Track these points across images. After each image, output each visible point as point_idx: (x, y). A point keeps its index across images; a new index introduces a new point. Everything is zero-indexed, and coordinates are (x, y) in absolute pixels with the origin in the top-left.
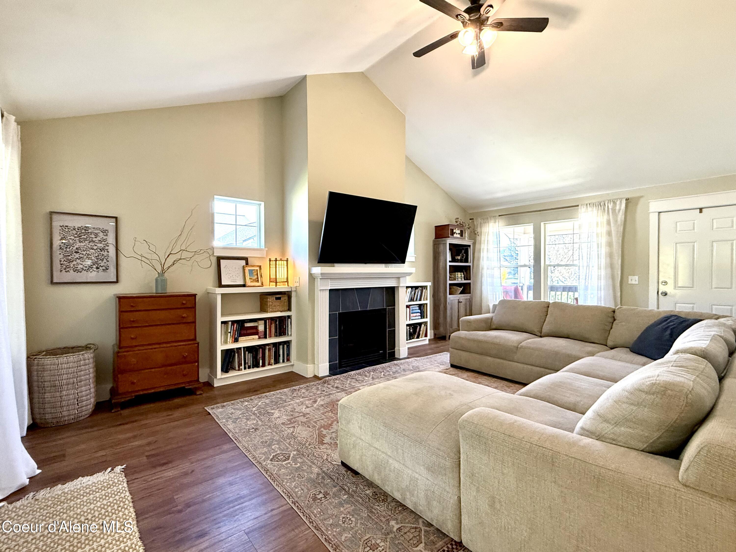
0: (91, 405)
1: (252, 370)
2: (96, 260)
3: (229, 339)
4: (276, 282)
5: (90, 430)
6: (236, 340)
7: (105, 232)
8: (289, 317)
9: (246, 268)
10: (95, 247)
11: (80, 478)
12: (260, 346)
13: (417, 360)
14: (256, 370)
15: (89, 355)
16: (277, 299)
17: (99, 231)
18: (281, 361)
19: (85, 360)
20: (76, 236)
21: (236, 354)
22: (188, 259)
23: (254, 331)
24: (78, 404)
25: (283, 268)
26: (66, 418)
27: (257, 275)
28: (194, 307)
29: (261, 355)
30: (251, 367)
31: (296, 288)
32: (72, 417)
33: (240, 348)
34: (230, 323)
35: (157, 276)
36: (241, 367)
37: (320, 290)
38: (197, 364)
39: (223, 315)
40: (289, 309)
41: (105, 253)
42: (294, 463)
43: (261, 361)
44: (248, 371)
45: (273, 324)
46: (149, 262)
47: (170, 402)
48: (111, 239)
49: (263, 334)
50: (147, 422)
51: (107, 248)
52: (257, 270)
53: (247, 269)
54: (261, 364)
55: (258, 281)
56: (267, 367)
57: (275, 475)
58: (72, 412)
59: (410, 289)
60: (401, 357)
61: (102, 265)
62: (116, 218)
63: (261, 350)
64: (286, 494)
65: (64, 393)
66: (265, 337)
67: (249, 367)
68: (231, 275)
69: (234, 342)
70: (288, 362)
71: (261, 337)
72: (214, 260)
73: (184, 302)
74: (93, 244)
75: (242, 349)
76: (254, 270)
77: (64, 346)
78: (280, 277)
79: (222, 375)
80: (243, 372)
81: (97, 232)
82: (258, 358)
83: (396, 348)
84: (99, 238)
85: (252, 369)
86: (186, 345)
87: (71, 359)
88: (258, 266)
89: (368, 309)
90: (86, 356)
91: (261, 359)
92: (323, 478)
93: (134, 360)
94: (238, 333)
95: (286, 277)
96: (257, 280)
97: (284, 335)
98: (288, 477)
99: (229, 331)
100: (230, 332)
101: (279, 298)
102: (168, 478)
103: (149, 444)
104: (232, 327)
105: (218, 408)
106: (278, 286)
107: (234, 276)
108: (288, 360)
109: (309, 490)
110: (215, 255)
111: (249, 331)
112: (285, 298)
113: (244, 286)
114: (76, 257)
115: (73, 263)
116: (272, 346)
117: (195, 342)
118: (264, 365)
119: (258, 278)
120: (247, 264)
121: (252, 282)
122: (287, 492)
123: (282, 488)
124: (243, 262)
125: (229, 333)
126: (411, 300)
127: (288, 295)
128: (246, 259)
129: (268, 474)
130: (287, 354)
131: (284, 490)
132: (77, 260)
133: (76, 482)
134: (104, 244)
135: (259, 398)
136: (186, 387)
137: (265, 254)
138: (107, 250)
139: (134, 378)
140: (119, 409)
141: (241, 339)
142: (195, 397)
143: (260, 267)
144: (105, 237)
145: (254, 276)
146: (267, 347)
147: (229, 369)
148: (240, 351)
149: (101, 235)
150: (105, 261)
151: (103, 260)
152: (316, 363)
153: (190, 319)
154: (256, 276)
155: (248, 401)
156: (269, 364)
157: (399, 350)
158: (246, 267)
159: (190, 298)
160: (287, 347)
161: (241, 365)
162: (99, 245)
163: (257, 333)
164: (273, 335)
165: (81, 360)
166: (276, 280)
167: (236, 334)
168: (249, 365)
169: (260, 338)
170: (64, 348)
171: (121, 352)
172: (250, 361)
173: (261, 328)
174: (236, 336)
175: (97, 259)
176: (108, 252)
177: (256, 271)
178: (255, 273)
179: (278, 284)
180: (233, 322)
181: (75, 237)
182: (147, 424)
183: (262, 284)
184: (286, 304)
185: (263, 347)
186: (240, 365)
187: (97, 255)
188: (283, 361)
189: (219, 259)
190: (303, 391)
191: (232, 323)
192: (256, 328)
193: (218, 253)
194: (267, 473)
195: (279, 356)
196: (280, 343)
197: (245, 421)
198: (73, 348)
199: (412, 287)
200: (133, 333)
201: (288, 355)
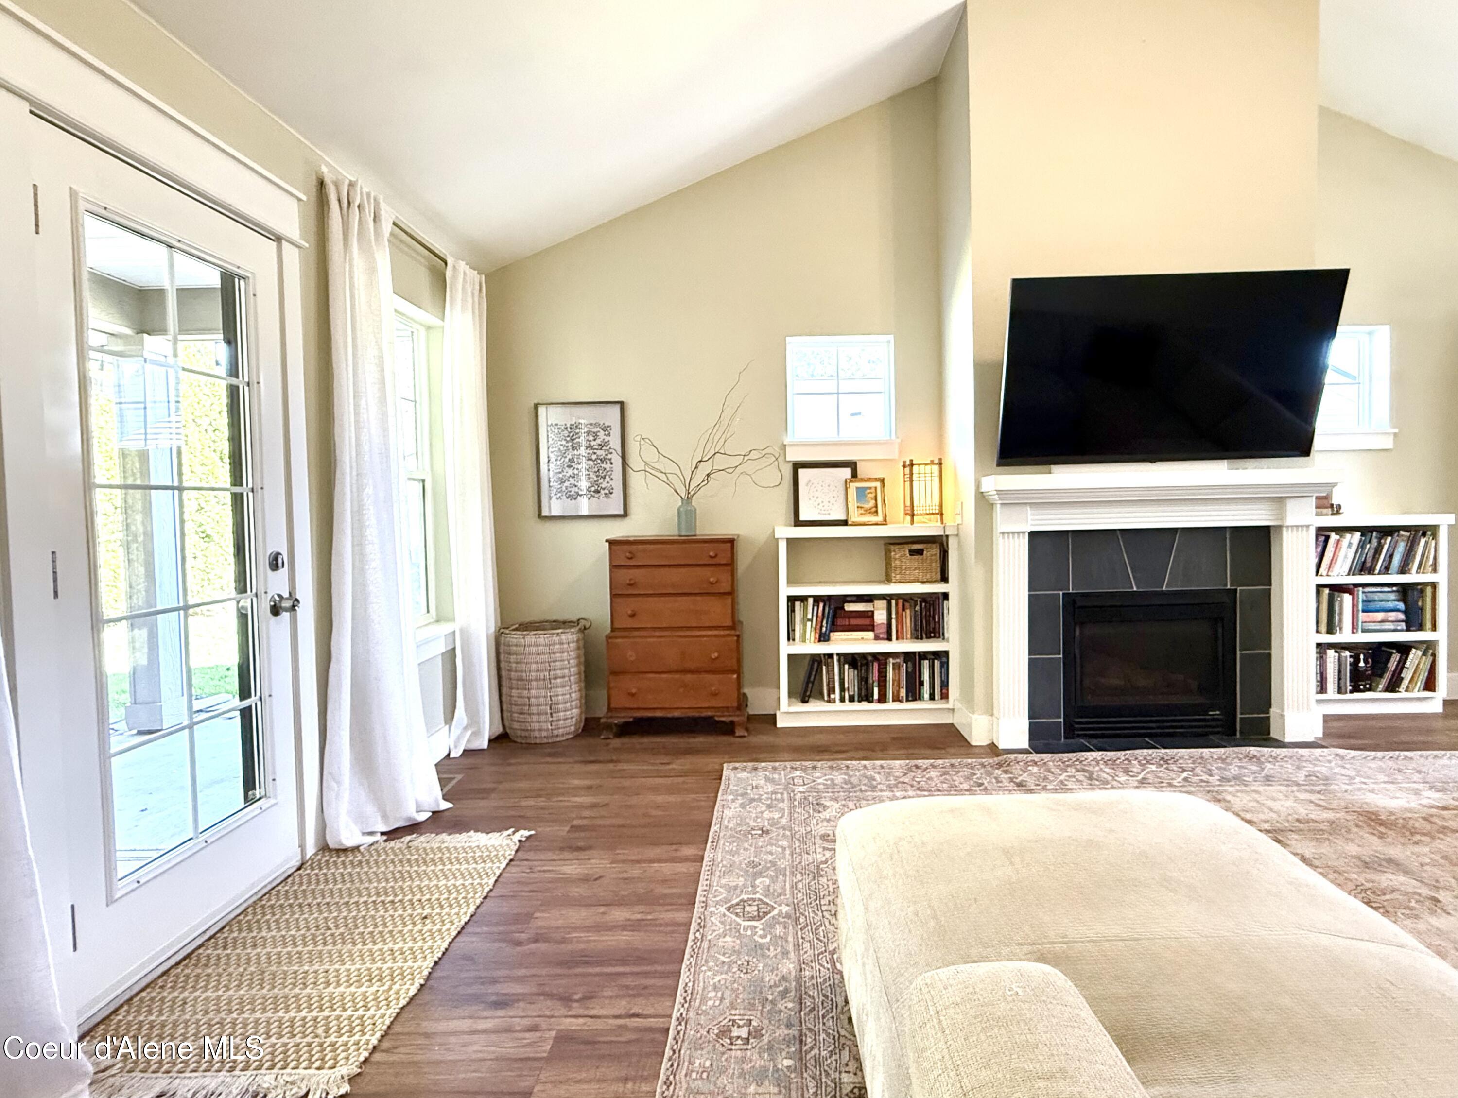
0: (574, 719)
1: (857, 706)
2: (596, 479)
3: (811, 635)
4: (913, 515)
5: (549, 759)
6: (823, 638)
7: (606, 429)
8: (946, 596)
9: (851, 484)
10: (594, 457)
11: (472, 833)
12: (875, 656)
13: (1342, 758)
14: (865, 705)
15: (570, 637)
16: (913, 552)
17: (599, 429)
18: (926, 696)
19: (561, 643)
20: (568, 439)
21: (824, 667)
22: (730, 470)
23: (866, 622)
24: (551, 714)
25: (929, 483)
26: (536, 734)
27: (876, 500)
28: (731, 565)
29: (876, 677)
30: (856, 698)
31: (958, 529)
32: (544, 734)
33: (831, 656)
34: (811, 600)
35: (680, 504)
36: (832, 696)
37: (1003, 533)
38: (735, 676)
39: (791, 582)
40: (944, 579)
41: (608, 466)
42: (761, 932)
43: (876, 690)
44: (848, 706)
45: (908, 611)
46: (665, 479)
47: (692, 740)
48: (615, 442)
49: (885, 630)
50: (625, 767)
51: (609, 456)
52: (876, 488)
53: (853, 486)
54: (876, 696)
55: (876, 512)
56: (891, 705)
57: (707, 942)
58: (544, 726)
59: (1358, 535)
60: (1288, 740)
61: (603, 486)
62: (622, 404)
63: (876, 665)
64: (685, 995)
65: (533, 692)
66: (889, 639)
67: (852, 699)
68: (819, 500)
69: (820, 641)
70: (943, 701)
71: (881, 636)
72: (788, 471)
73: (712, 554)
74: (591, 452)
75: (836, 658)
76: (870, 488)
77: (554, 618)
78: (923, 502)
79: (789, 705)
80: (838, 706)
81: (595, 430)
82: (871, 681)
83: (1272, 710)
84: (598, 441)
85: (856, 703)
86: (716, 636)
87: (541, 640)
88: (876, 480)
89: (1164, 589)
90: (563, 637)
91: (876, 684)
92: (784, 994)
93: (631, 656)
94: (827, 623)
95: (937, 501)
96: (874, 509)
97: (934, 637)
98: (722, 958)
99: (809, 616)
100: (811, 620)
101: (920, 552)
102: (561, 876)
103: (594, 806)
104: (816, 608)
105: (744, 769)
106: (915, 525)
107: (826, 503)
108: (945, 696)
109: (733, 1006)
110: (788, 459)
111: (854, 622)
112: (932, 552)
113: (845, 523)
114: (568, 475)
115: (565, 484)
116: (902, 659)
117: (733, 632)
118: (882, 699)
119: (876, 506)
120: (854, 475)
121: (862, 514)
122: (689, 992)
123: (691, 977)
124: (847, 472)
125: (809, 620)
126: (1361, 570)
127: (940, 543)
128: (852, 465)
129: (698, 934)
130: (942, 681)
131: (690, 984)
132: (571, 479)
133: (464, 836)
134: (605, 450)
135: (831, 768)
136: (717, 719)
137: (897, 450)
138: (610, 460)
139: (632, 684)
140: (611, 736)
141: (835, 636)
142: (731, 739)
143: (882, 481)
144: (607, 439)
145: (869, 502)
146: (891, 661)
147: (809, 697)
148: (829, 660)
149: (601, 434)
150: (607, 478)
151: (604, 478)
152: (995, 712)
153: (725, 587)
154: (872, 503)
155: (804, 770)
156: (897, 699)
157: (1283, 716)
158: (851, 481)
159: (723, 546)
160: (942, 666)
161: (834, 692)
162: (599, 452)
163: (871, 627)
164: (909, 636)
165: (555, 644)
166: (913, 510)
167: (825, 622)
168: (852, 693)
169: (877, 638)
170: (554, 621)
171: (616, 638)
172: (852, 686)
173: (880, 617)
174: (824, 629)
175: (597, 476)
176: (611, 464)
177: (873, 490)
178: (870, 495)
179: (915, 518)
180: (817, 599)
181: (567, 442)
182: (624, 770)
183: (885, 520)
184: (937, 566)
185: (881, 658)
186: (831, 690)
187: (596, 469)
188: (932, 697)
189: (797, 466)
190: (933, 773)
191: (814, 601)
192: (870, 615)
193: (796, 455)
194: (698, 931)
195: (922, 683)
196: (923, 655)
197: (764, 808)
198: (564, 622)
199: (1365, 531)
200: (632, 605)
201: (945, 685)
